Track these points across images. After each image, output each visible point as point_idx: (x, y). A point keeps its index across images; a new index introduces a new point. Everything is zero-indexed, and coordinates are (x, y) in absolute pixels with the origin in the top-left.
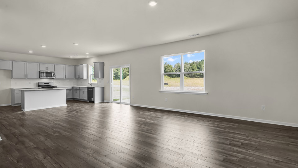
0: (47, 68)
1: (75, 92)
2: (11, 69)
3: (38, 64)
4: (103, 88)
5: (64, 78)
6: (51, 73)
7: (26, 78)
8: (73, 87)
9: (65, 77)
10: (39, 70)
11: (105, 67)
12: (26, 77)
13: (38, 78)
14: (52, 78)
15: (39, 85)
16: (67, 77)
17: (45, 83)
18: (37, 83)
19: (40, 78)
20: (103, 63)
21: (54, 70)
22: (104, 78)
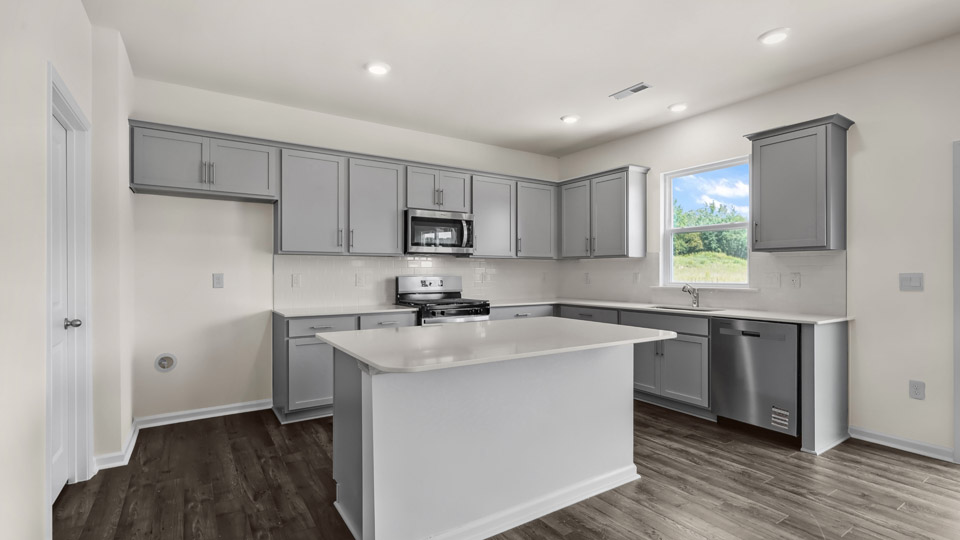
0: (438, 196)
2: (273, 194)
3: (401, 169)
4: (845, 324)
7: (343, 249)
10: (402, 208)
11: (857, 163)
12: (345, 245)
13: (400, 250)
15: (401, 290)
18: (388, 281)
19: (406, 251)
20: (843, 125)
21: (467, 209)
22: (845, 248)
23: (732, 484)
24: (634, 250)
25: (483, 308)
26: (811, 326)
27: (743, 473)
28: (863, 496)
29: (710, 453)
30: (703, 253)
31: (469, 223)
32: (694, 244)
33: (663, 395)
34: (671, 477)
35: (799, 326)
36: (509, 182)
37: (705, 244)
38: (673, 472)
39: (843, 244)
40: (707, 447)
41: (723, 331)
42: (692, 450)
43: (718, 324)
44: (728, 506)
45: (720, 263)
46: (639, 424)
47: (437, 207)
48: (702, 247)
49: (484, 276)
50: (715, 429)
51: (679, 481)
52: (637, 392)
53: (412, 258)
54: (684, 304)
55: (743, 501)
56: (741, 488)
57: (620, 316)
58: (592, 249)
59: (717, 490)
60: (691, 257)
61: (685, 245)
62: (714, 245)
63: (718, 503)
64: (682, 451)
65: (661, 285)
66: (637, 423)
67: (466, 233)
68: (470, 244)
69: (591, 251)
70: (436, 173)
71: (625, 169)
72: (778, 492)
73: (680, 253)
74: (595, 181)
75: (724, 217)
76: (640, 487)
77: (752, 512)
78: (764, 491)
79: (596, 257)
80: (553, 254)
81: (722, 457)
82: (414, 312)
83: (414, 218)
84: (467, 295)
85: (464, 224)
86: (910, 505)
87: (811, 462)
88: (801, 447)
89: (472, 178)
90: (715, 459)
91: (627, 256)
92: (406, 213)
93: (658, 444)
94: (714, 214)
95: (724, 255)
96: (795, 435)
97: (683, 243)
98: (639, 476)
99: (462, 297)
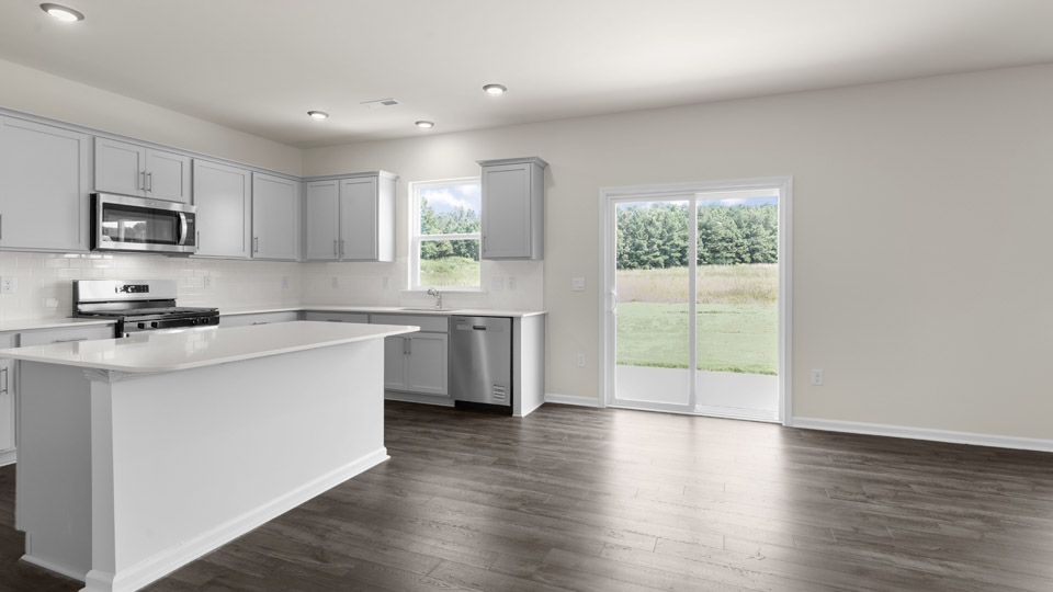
23: (463, 447)
24: (384, 254)
25: (210, 317)
26: (519, 318)
27: (471, 439)
28: (545, 436)
29: (447, 430)
30: (453, 258)
31: (191, 216)
32: (444, 248)
33: (411, 390)
34: (416, 452)
35: (512, 318)
36: (243, 172)
37: (455, 249)
38: (417, 448)
39: (542, 256)
40: (445, 426)
41: (460, 327)
42: (434, 431)
43: (456, 321)
44: (458, 461)
45: (468, 268)
46: (388, 419)
47: (142, 194)
48: (452, 252)
49: (207, 281)
50: (454, 412)
51: (424, 454)
52: (387, 391)
53: (100, 256)
54: (428, 306)
55: (469, 456)
56: (468, 448)
57: (370, 317)
58: (341, 253)
59: (451, 453)
60: (441, 262)
61: (436, 249)
62: (463, 250)
63: (451, 462)
64: (425, 432)
65: (409, 289)
66: (387, 418)
67: (184, 228)
68: (191, 241)
69: (339, 252)
70: (141, 150)
71: (375, 174)
72: (494, 445)
73: (431, 257)
74: (344, 182)
75: (473, 222)
76: (389, 464)
77: (474, 462)
78: (483, 447)
79: (345, 260)
80: (296, 256)
81: (456, 431)
82: (109, 325)
83: (106, 206)
84: (184, 303)
85: (183, 217)
86: (570, 436)
87: (519, 423)
88: (512, 413)
89: (192, 161)
90: (451, 433)
91: (376, 260)
92: (93, 199)
93: (405, 431)
94: (463, 219)
95: (471, 260)
96: (509, 405)
97: (434, 247)
98: (389, 457)
99: (177, 305)
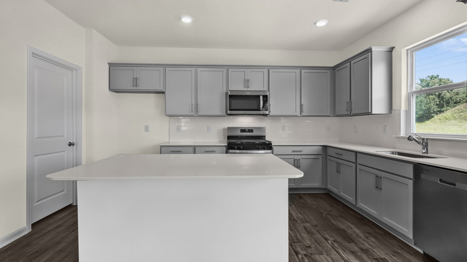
1: (332, 167)
5: (298, 113)
6: (259, 96)
8: (325, 148)
9: (301, 111)
14: (262, 112)
16: (305, 108)
17: (243, 130)
